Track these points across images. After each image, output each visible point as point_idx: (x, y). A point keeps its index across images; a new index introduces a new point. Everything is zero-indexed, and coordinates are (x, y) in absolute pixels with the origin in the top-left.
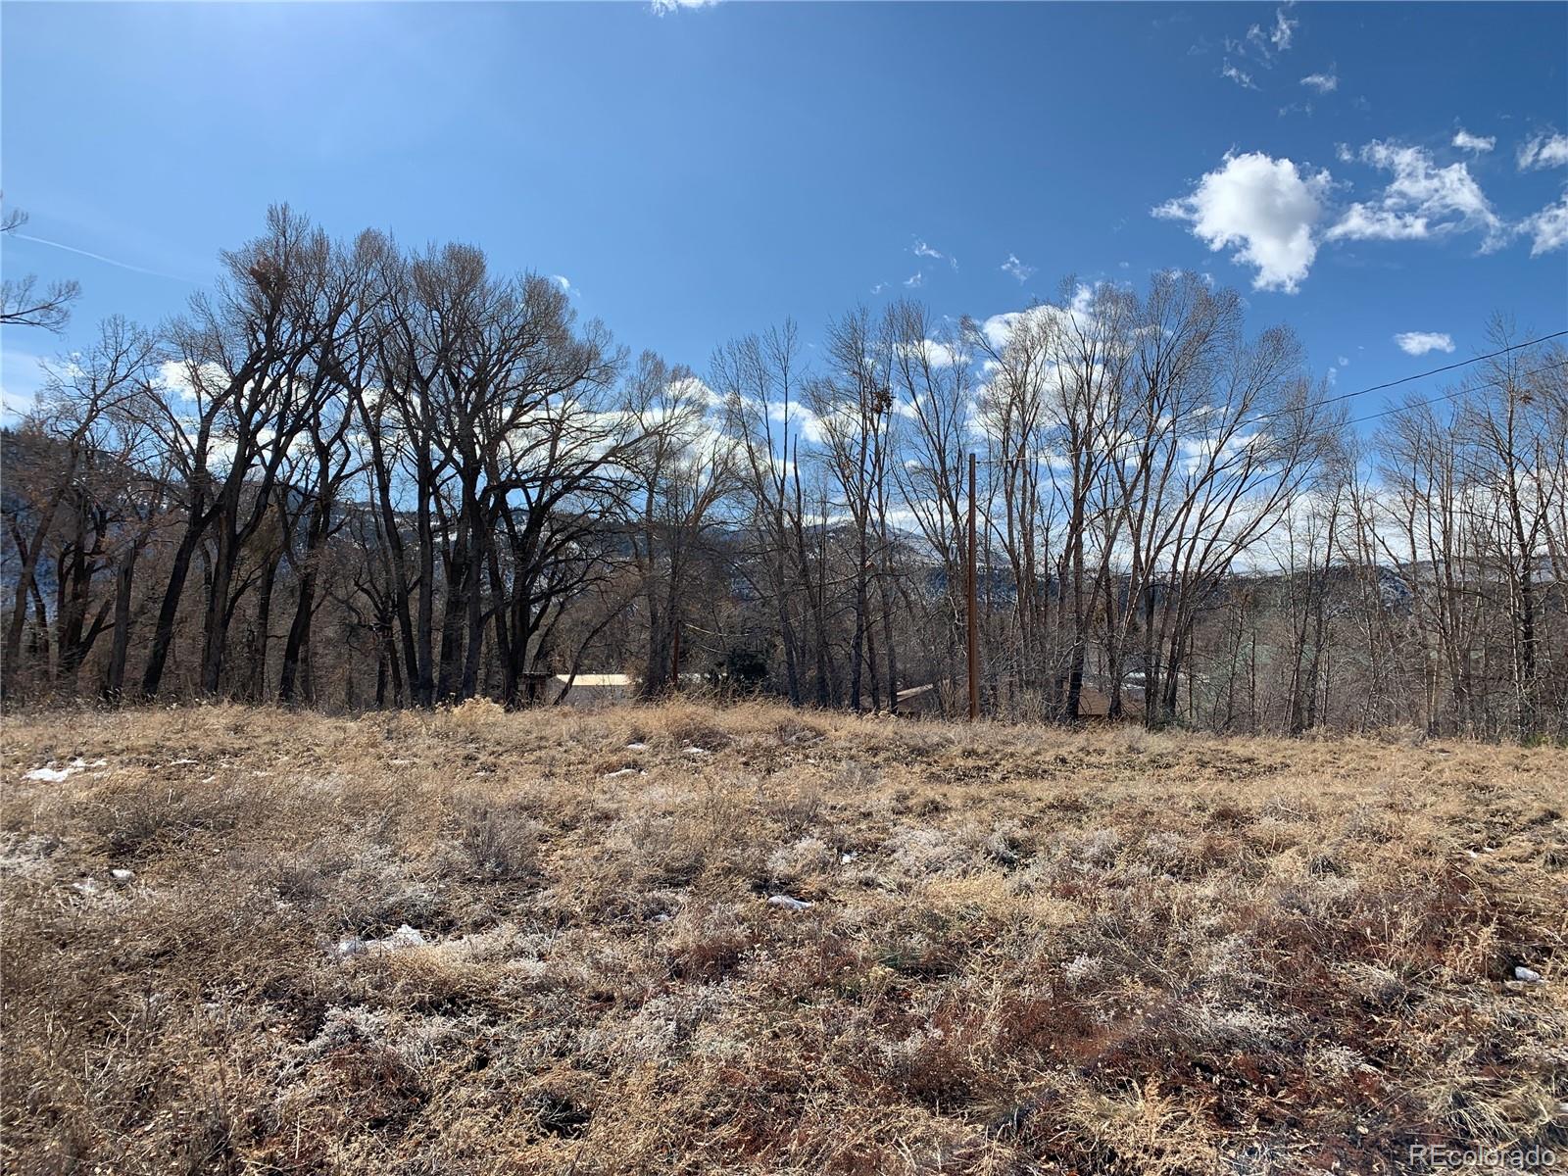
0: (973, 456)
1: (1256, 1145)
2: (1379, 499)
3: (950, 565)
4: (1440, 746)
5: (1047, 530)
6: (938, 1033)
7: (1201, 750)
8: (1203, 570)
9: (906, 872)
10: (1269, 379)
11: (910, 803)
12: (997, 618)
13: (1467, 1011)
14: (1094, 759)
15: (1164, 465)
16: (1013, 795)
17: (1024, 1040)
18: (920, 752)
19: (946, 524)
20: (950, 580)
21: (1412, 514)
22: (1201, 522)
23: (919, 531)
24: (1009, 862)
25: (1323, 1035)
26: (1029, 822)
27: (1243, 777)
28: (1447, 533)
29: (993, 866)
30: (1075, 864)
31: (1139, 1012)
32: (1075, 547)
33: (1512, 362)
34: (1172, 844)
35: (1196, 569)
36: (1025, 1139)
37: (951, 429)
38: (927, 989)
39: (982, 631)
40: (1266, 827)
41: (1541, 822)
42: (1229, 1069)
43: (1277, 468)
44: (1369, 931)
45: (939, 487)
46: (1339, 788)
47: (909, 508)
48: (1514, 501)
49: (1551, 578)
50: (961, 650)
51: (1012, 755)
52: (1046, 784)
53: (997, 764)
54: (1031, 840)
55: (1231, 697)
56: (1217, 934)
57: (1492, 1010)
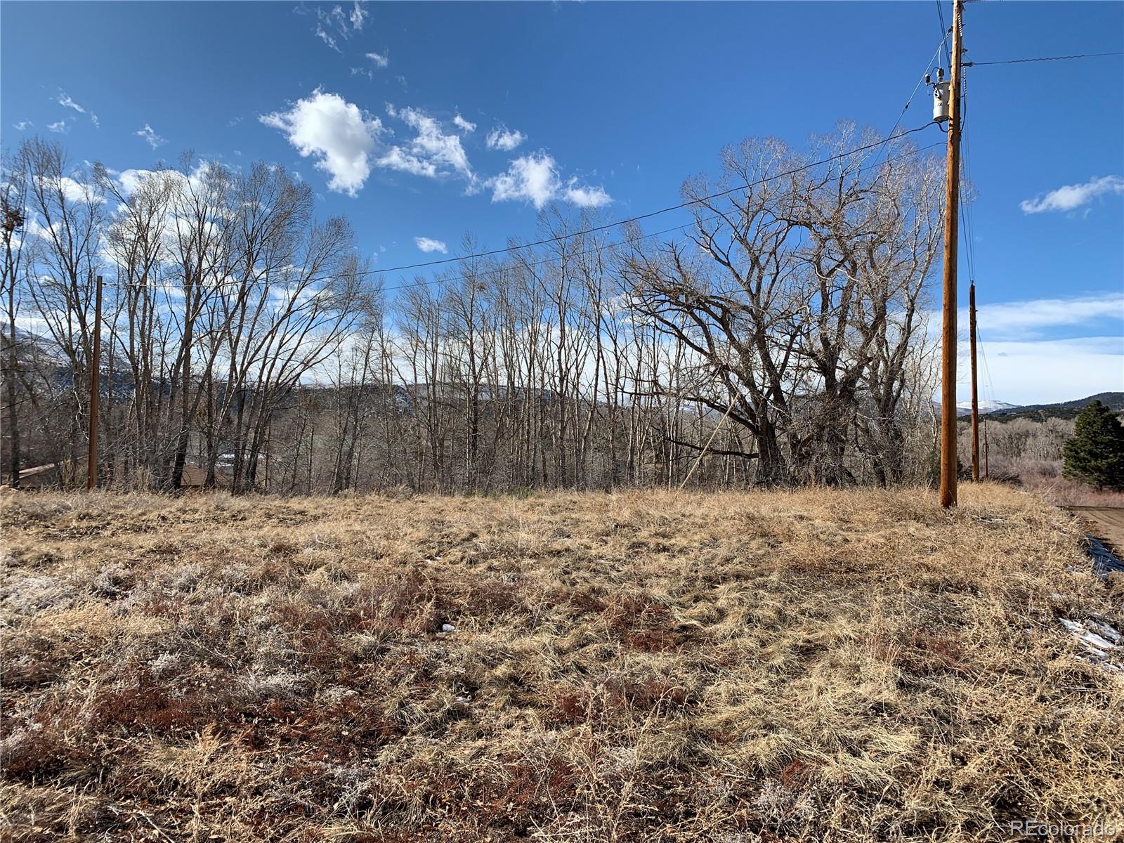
0: (100, 278)
1: (277, 756)
2: (395, 341)
3: (77, 365)
4: (421, 499)
5: (164, 343)
6: (37, 726)
7: (269, 507)
8: (280, 381)
9: (17, 611)
10: (330, 253)
11: (25, 557)
12: (118, 411)
13: (412, 653)
14: (187, 517)
15: (258, 303)
16: (118, 546)
17: (113, 720)
18: (37, 517)
19: (73, 331)
20: (75, 378)
21: (415, 353)
22: (280, 347)
23: (49, 335)
24: (113, 595)
25: (329, 681)
26: (132, 564)
27: (297, 524)
28: (434, 367)
29: (99, 599)
30: (166, 591)
31: (204, 685)
32: (185, 359)
33: (475, 265)
34: (240, 571)
35: (275, 380)
36: (108, 788)
37: (83, 253)
38: (30, 697)
39: (104, 421)
40: (307, 554)
41: (468, 540)
42: (265, 712)
43: (334, 314)
44: (362, 613)
45: (69, 299)
46: (357, 527)
47: (41, 314)
48: (472, 350)
49: (488, 398)
50: (84, 436)
51: (122, 516)
52: (148, 536)
53: (108, 524)
54: (132, 578)
55: (295, 471)
56: (265, 627)
57: (424, 651)
